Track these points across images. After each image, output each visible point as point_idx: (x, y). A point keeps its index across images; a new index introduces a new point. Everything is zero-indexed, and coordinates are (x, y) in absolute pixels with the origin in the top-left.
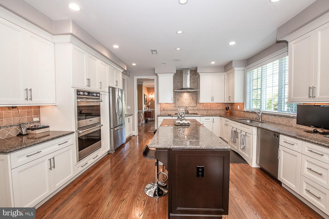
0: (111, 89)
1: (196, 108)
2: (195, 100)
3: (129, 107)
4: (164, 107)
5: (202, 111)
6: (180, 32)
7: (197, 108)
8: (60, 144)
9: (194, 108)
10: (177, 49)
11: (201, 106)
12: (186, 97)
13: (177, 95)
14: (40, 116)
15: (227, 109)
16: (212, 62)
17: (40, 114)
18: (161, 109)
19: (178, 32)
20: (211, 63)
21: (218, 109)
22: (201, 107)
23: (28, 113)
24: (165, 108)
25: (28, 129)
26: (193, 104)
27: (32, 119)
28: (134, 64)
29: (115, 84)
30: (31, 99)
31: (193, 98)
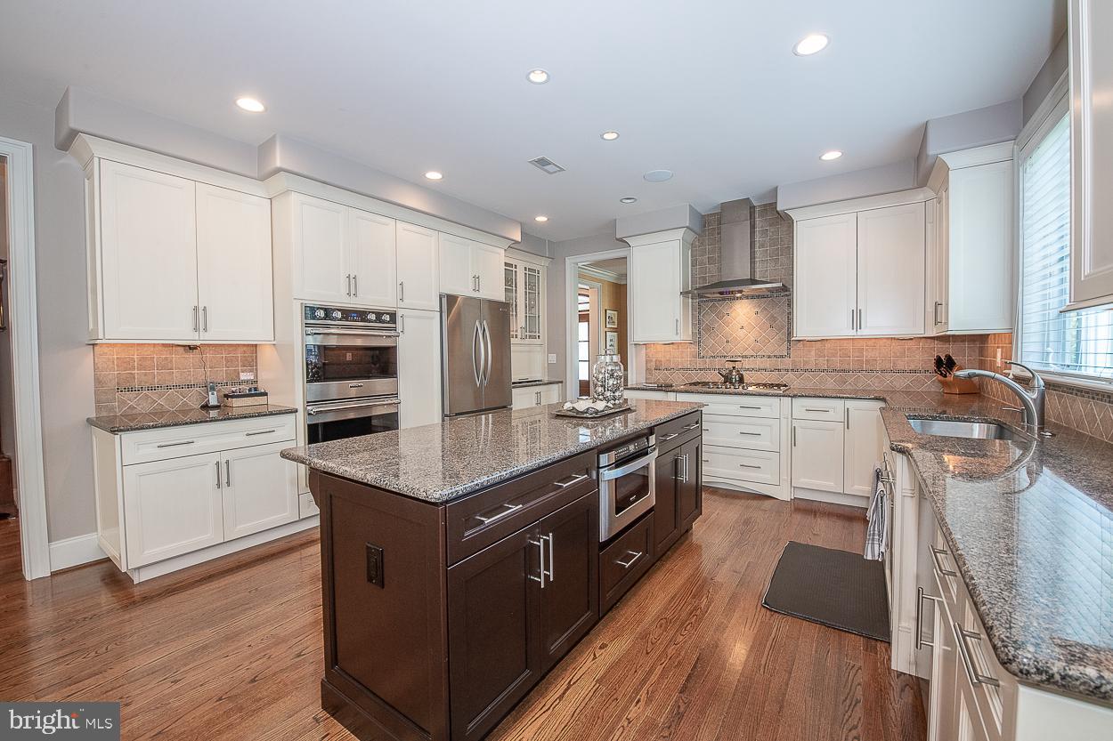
0: (444, 301)
1: (787, 363)
2: (783, 327)
3: (553, 358)
4: (660, 356)
5: (814, 377)
6: (538, 77)
7: (794, 362)
8: (250, 433)
9: (780, 364)
10: (606, 136)
11: (813, 353)
12: (743, 315)
13: (707, 313)
14: (256, 369)
15: (945, 365)
16: (828, 151)
17: (256, 366)
18: (649, 365)
19: (534, 77)
20: (824, 158)
21: (900, 365)
22: (811, 357)
23: (227, 361)
24: (660, 361)
25: (227, 396)
26: (774, 345)
27: (238, 376)
28: (541, 219)
29: (471, 286)
30: (205, 330)
31: (773, 319)
